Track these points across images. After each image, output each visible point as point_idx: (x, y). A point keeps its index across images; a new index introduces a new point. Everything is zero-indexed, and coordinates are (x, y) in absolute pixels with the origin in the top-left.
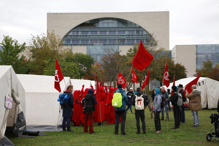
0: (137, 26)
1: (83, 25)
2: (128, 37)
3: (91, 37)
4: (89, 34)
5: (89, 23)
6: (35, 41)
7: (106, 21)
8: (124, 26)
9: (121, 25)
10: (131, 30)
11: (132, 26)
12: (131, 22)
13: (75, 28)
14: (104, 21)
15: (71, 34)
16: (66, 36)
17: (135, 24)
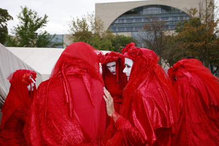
0: (181, 12)
1: (128, 13)
2: (171, 22)
3: (135, 24)
4: (134, 21)
5: (133, 11)
6: (74, 24)
7: (150, 9)
8: (167, 13)
9: (164, 12)
10: (174, 16)
11: (176, 12)
12: (175, 8)
13: (120, 16)
14: (148, 9)
15: (117, 22)
16: (112, 24)
17: (179, 10)
